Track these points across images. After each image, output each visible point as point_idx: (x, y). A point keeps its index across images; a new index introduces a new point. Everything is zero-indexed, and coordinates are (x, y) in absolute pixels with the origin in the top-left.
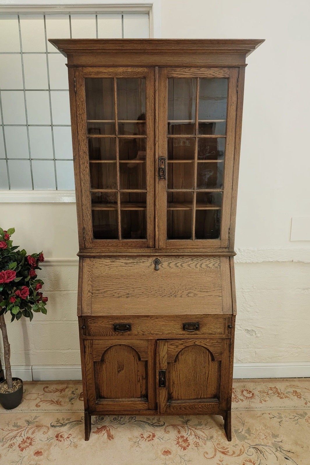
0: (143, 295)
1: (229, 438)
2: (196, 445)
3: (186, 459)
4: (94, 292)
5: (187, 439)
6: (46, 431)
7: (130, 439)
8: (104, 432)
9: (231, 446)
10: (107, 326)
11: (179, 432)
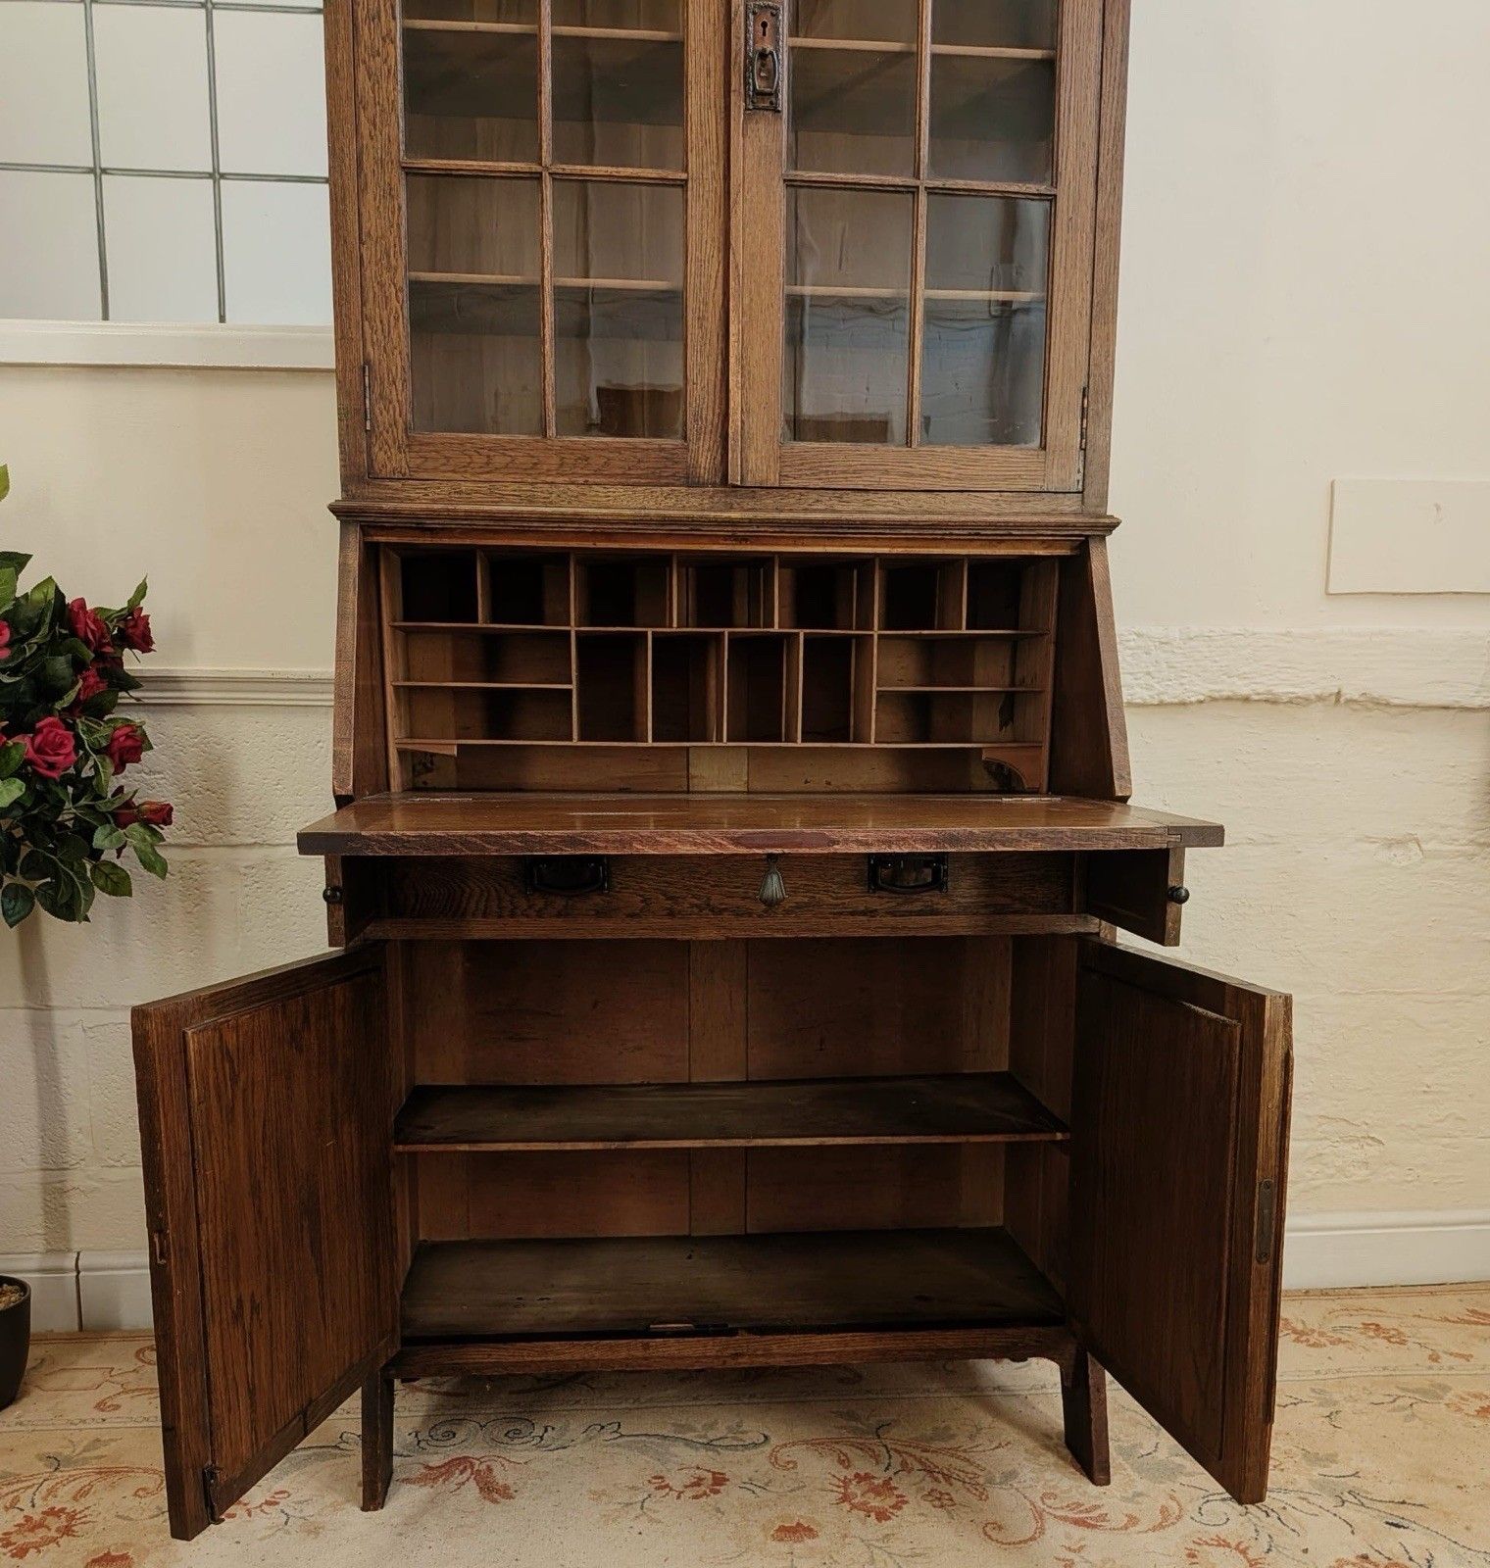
1: (1097, 1475)
2: (937, 1503)
5: (886, 1483)
7: (599, 1495)
8: (459, 1477)
9: (1115, 1500)
11: (844, 1462)
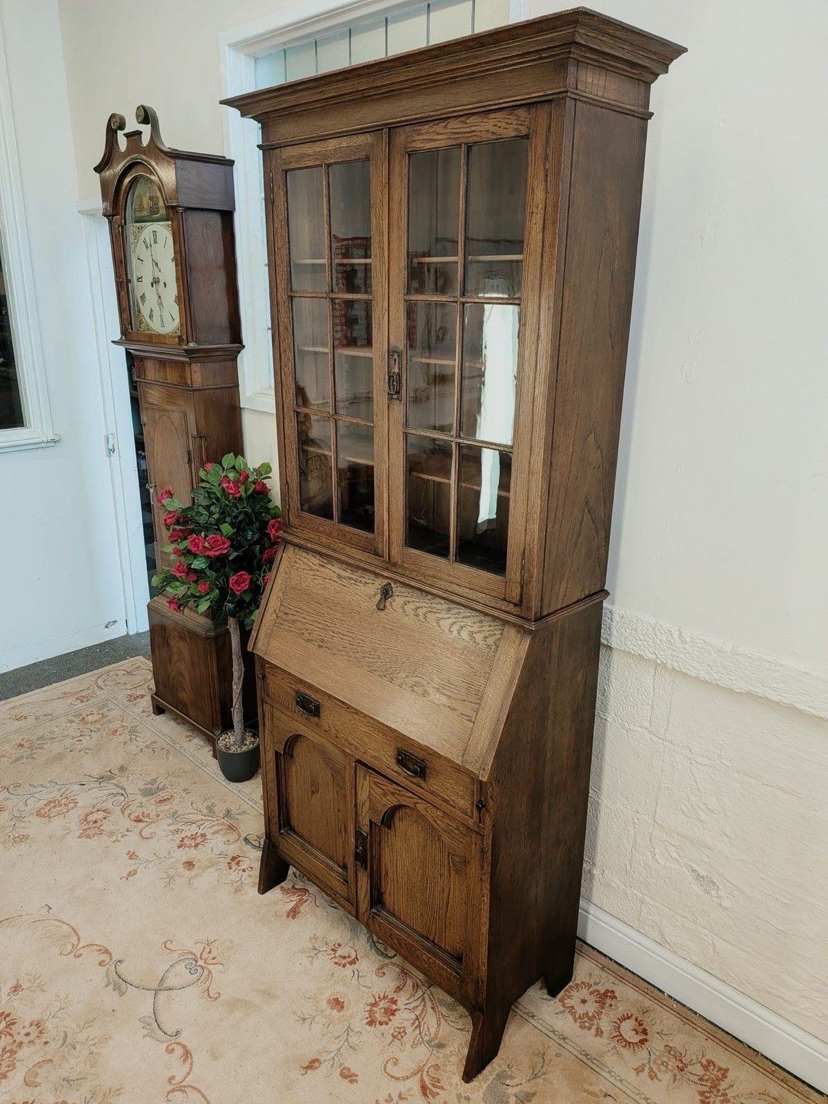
0: (343, 653)
1: (469, 1075)
2: (396, 1034)
3: (350, 1040)
4: (280, 614)
5: (395, 1011)
6: (232, 841)
7: (315, 938)
8: (295, 898)
9: (455, 1092)
10: (289, 689)
11: (398, 989)
